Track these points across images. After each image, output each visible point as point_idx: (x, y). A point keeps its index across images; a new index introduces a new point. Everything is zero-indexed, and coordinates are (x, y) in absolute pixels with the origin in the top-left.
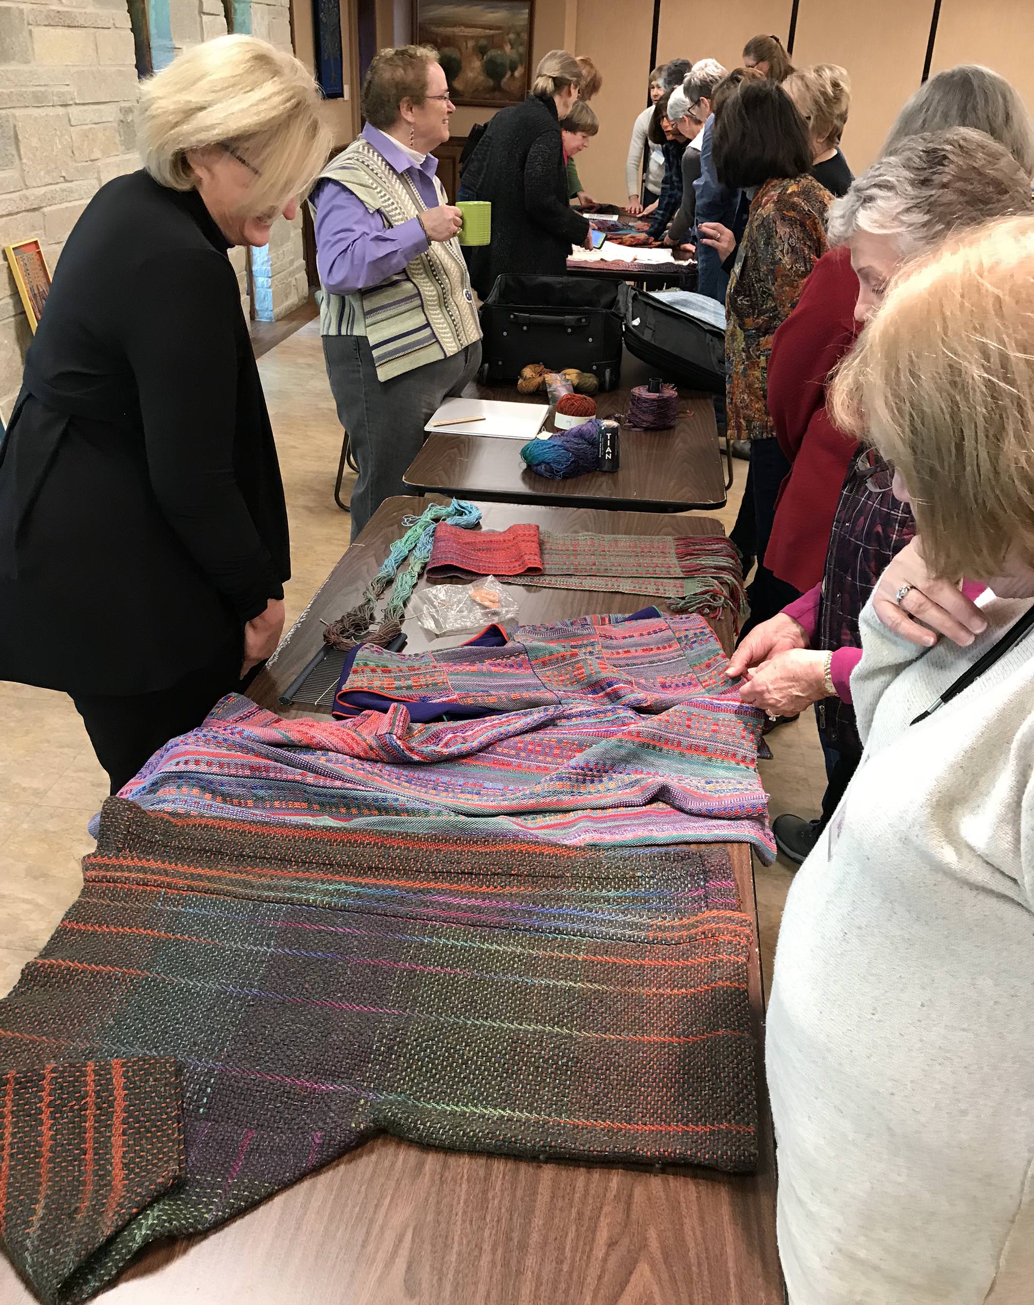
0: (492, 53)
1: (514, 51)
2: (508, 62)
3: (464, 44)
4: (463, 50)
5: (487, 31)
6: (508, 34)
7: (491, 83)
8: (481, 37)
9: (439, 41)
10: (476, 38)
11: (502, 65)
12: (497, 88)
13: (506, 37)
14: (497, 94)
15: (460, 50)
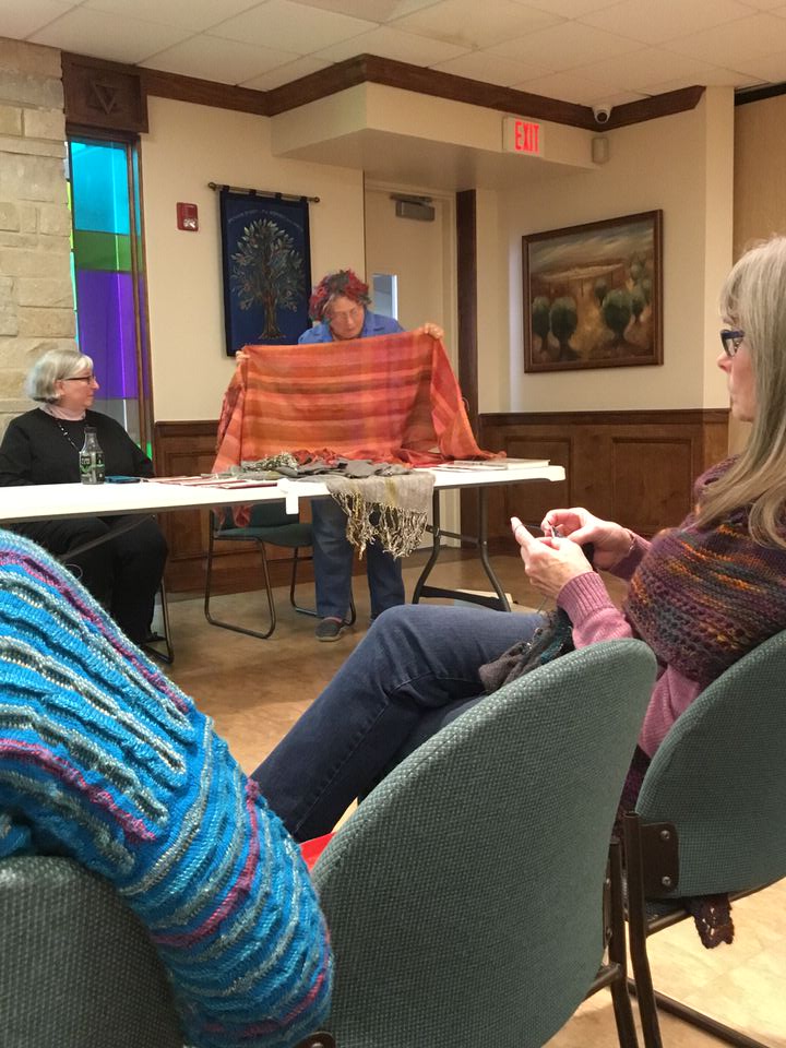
0: (613, 295)
1: (639, 286)
2: (631, 304)
3: (580, 290)
4: (579, 296)
5: (605, 268)
6: (630, 266)
7: (612, 335)
8: (599, 277)
9: (553, 291)
10: (593, 279)
11: (625, 308)
12: (619, 340)
13: (628, 272)
14: (619, 349)
15: (575, 298)
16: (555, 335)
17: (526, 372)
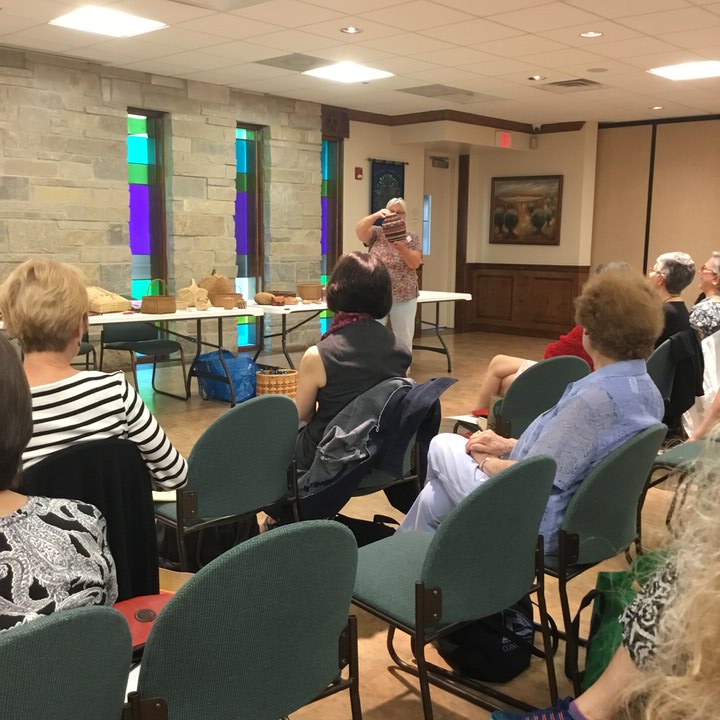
0: (536, 211)
1: (550, 208)
2: (545, 216)
3: (520, 207)
5: (533, 198)
6: (546, 199)
7: (535, 229)
8: (530, 202)
9: (506, 206)
10: (527, 203)
11: (542, 218)
12: (539, 232)
14: (539, 236)
15: (518, 210)
16: (507, 227)
17: (490, 243)
